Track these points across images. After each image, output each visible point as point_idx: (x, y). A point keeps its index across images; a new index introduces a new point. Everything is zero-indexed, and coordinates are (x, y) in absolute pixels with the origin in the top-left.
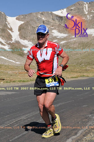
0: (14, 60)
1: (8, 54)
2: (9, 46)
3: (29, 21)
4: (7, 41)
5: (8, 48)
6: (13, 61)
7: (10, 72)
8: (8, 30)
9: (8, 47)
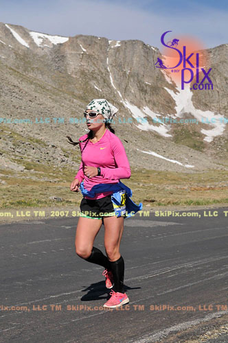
0: (180, 160)
1: (165, 145)
2: (169, 126)
3: (218, 65)
4: (164, 115)
5: (167, 131)
6: (177, 162)
7: (170, 188)
8: (165, 88)
9: (166, 128)
